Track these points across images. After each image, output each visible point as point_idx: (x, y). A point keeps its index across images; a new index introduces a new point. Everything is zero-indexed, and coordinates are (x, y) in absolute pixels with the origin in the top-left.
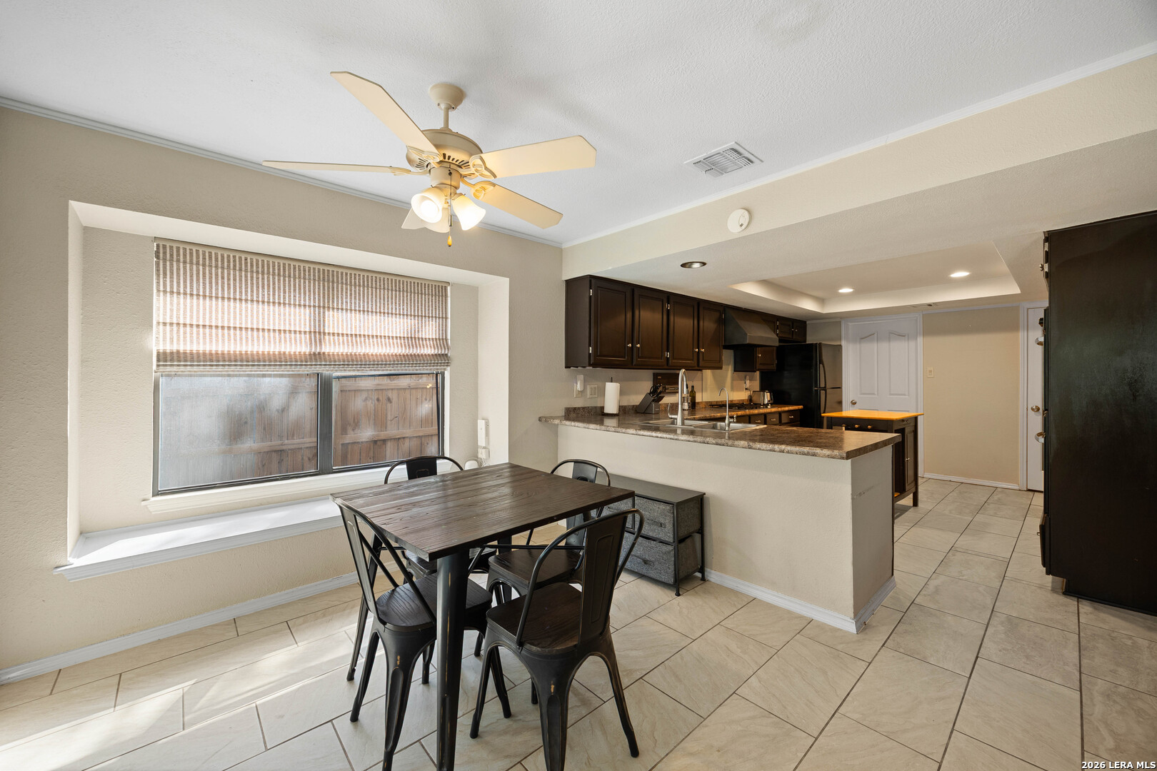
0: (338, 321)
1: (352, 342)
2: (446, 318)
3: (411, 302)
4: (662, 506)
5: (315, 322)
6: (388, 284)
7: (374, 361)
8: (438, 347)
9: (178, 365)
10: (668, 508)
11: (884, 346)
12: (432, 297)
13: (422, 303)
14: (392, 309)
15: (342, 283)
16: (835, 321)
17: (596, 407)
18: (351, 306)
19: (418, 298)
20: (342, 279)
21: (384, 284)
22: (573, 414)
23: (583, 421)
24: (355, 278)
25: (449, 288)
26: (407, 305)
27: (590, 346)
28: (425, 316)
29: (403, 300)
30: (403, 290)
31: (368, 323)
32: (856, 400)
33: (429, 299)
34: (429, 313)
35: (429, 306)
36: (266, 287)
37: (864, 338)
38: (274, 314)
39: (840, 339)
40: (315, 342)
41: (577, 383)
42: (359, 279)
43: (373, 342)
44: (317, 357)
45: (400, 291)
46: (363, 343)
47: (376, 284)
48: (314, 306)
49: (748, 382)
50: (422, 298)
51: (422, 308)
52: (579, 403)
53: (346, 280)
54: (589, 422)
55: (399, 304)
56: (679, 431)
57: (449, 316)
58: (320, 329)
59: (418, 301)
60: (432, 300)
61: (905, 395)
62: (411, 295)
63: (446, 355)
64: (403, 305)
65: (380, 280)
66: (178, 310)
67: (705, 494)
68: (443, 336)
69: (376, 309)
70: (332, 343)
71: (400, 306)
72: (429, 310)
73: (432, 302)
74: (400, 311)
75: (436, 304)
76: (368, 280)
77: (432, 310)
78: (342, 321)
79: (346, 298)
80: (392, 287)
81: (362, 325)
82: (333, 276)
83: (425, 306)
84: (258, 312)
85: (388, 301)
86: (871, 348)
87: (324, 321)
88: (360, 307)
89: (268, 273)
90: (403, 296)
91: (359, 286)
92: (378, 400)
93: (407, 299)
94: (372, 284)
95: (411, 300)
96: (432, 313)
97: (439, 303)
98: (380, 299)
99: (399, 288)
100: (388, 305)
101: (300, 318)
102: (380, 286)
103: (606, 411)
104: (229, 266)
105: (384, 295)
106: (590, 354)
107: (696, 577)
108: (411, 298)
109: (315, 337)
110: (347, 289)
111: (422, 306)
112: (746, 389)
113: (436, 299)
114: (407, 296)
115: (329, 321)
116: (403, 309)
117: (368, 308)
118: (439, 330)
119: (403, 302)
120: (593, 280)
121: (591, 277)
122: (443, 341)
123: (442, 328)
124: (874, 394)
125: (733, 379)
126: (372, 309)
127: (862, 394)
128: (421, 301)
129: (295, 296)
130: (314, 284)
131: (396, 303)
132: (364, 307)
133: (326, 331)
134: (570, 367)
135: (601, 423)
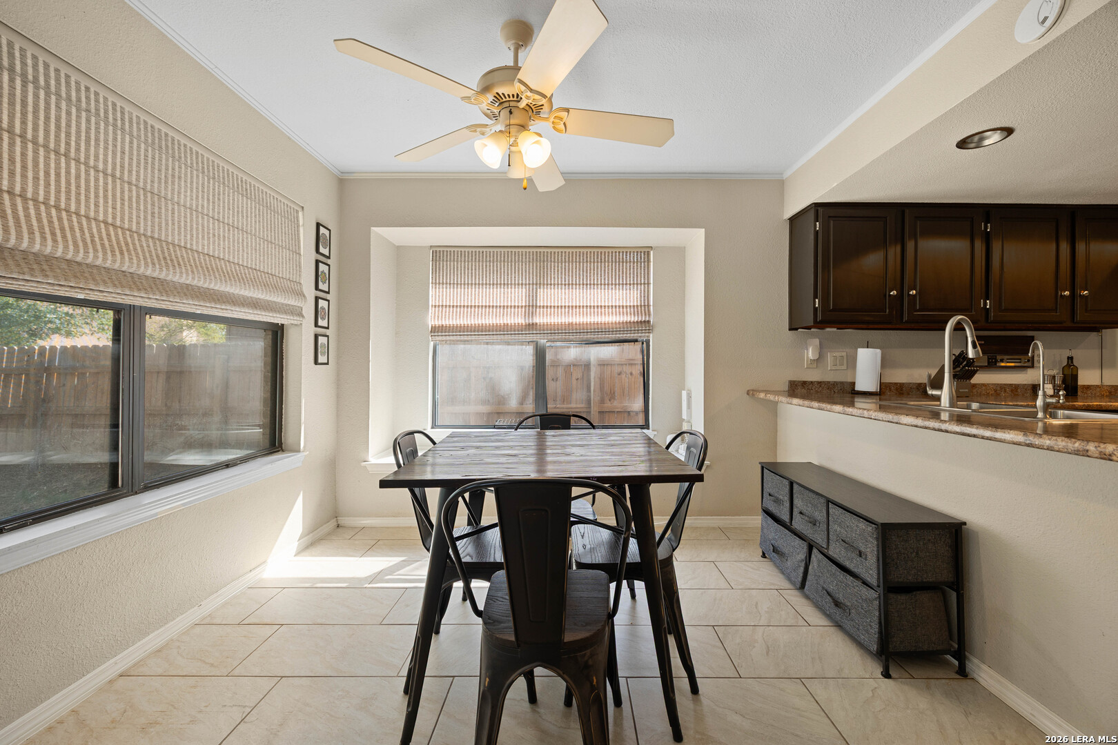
0: (547, 295)
1: (558, 313)
2: (648, 284)
3: (612, 272)
4: (862, 525)
5: (529, 298)
6: (590, 257)
7: (576, 329)
8: (638, 314)
9: (442, 335)
10: (870, 529)
12: (634, 263)
13: (623, 272)
14: (594, 280)
15: (551, 261)
17: (842, 383)
18: (558, 280)
19: (619, 267)
20: (551, 258)
21: (587, 257)
22: (801, 390)
23: (820, 400)
24: (562, 256)
25: (652, 253)
26: (608, 275)
27: (816, 297)
28: (626, 284)
29: (605, 270)
30: (605, 260)
31: (572, 295)
33: (630, 266)
34: (630, 280)
35: (630, 274)
36: (495, 272)
38: (500, 293)
40: (529, 314)
41: (807, 350)
42: (565, 256)
43: (576, 312)
44: (531, 326)
45: (601, 262)
46: (567, 314)
47: (580, 258)
48: (529, 284)
50: (623, 266)
51: (623, 276)
52: (813, 376)
53: (554, 258)
54: (833, 402)
55: (601, 275)
56: (945, 416)
57: (652, 281)
58: (533, 303)
59: (619, 270)
60: (634, 267)
62: (612, 265)
63: (649, 322)
64: (605, 275)
65: (583, 254)
66: (443, 296)
67: (965, 524)
68: (644, 303)
69: (580, 281)
70: (541, 314)
71: (601, 276)
72: (630, 277)
73: (634, 269)
74: (601, 281)
75: (637, 271)
76: (572, 256)
77: (634, 277)
78: (551, 295)
79: (554, 274)
80: (594, 259)
81: (567, 297)
82: (544, 256)
83: (626, 274)
84: (490, 292)
85: (590, 273)
87: (536, 296)
88: (565, 281)
89: (497, 261)
90: (605, 267)
91: (565, 262)
92: (631, 374)
93: (608, 269)
94: (576, 258)
95: (612, 269)
96: (633, 280)
97: (641, 269)
98: (583, 271)
99: (601, 259)
100: (590, 276)
101: (518, 296)
102: (583, 259)
103: (858, 387)
104: (472, 260)
105: (587, 267)
106: (816, 309)
107: (948, 663)
108: (612, 267)
109: (529, 310)
110: (554, 266)
111: (623, 274)
113: (637, 266)
114: (608, 266)
115: (540, 296)
116: (605, 279)
117: (572, 281)
118: (641, 296)
119: (605, 273)
120: (820, 210)
121: (817, 206)
122: (645, 308)
123: (644, 294)
126: (576, 281)
128: (623, 269)
129: (515, 277)
130: (529, 265)
131: (597, 274)
132: (569, 281)
133: (538, 305)
134: (796, 329)
135: (852, 404)
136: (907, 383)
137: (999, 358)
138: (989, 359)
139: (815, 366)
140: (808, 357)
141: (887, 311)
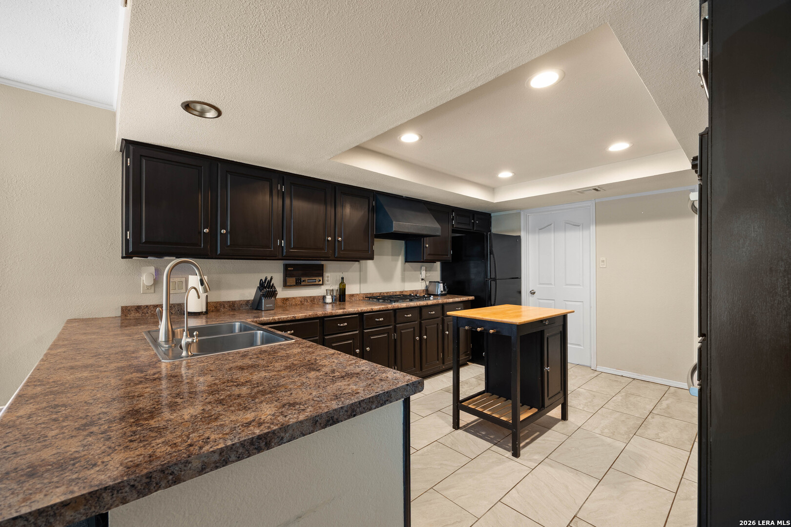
11: (560, 236)
16: (513, 211)
32: (535, 290)
37: (543, 228)
39: (520, 230)
49: (423, 273)
61: (579, 285)
86: (551, 238)
112: (422, 279)
124: (551, 284)
125: (404, 270)
127: (540, 284)
136: (238, 301)
137: (303, 279)
138: (296, 280)
139: (152, 290)
140: (143, 283)
141: (202, 245)
